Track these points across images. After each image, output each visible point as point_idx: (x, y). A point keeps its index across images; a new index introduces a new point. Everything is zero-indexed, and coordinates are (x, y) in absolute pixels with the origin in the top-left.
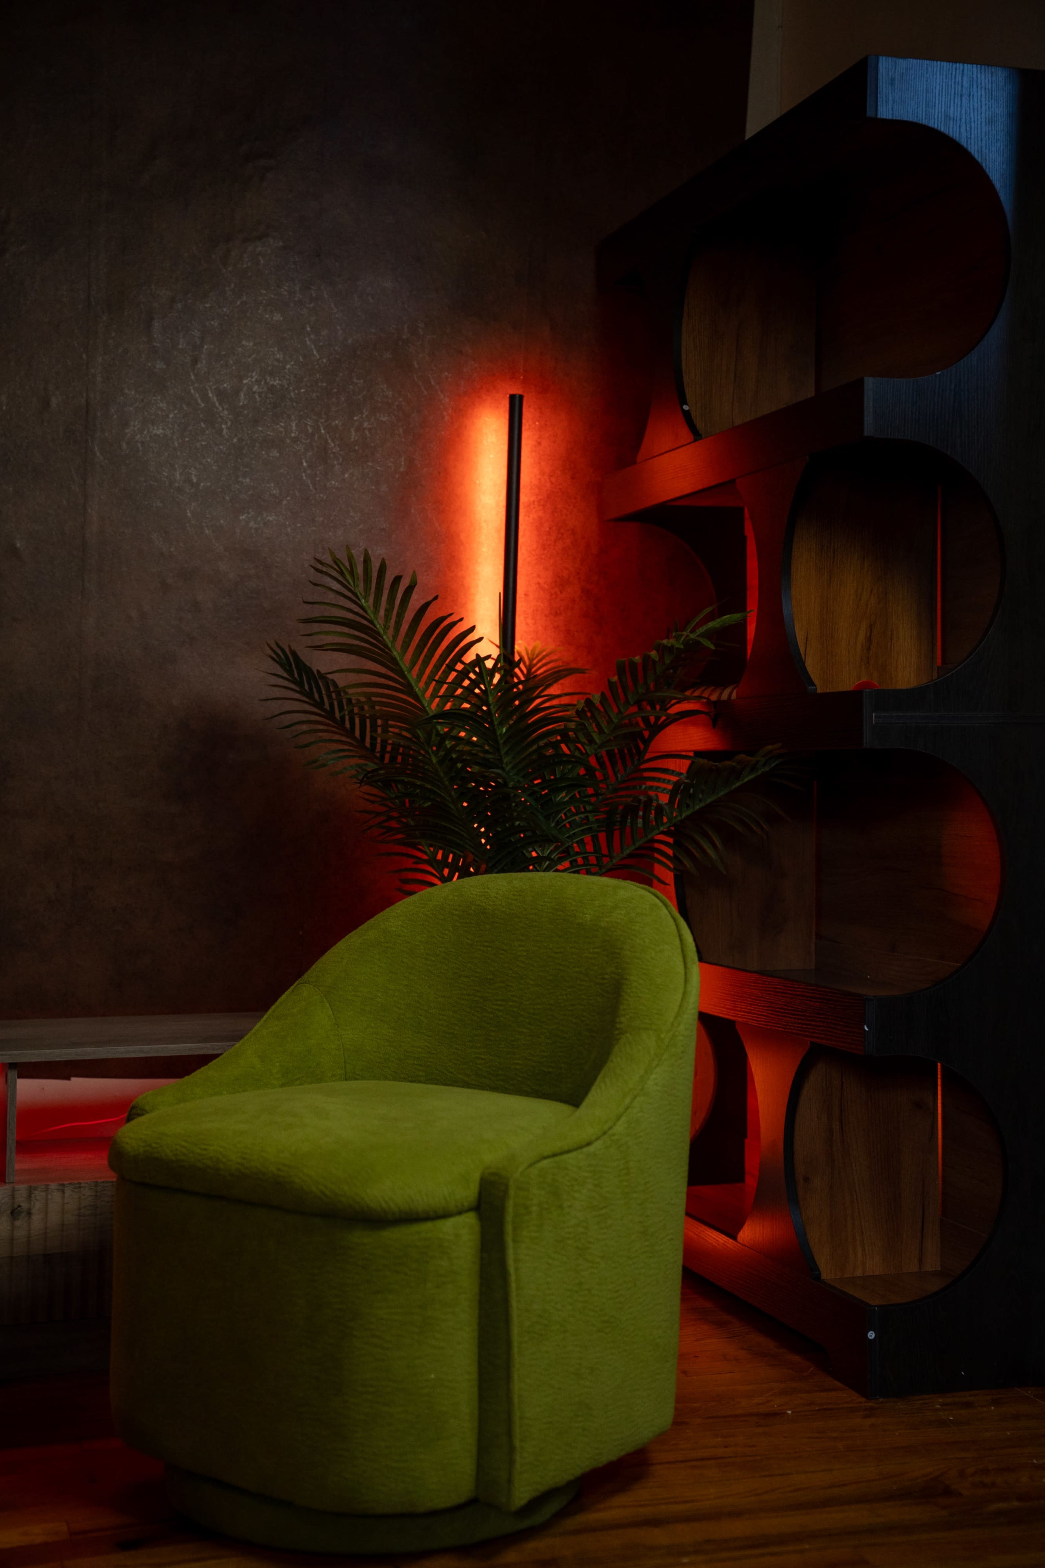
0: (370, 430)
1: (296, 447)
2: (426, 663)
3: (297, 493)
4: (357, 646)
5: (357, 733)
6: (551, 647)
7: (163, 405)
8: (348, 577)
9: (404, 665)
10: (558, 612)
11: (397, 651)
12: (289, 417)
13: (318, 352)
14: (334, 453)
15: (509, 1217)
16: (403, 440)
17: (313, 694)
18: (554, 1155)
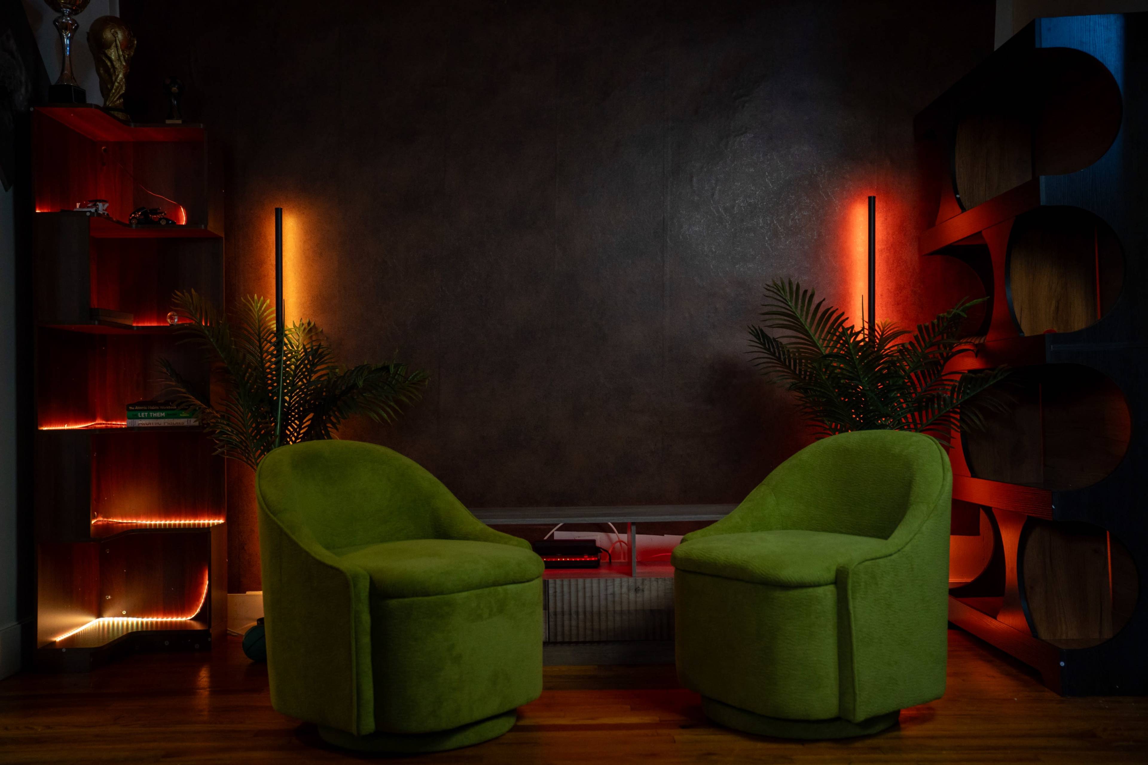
0: (799, 220)
1: (762, 231)
2: (822, 331)
3: (763, 253)
4: (789, 325)
5: (792, 368)
6: (895, 320)
7: (698, 216)
8: (782, 292)
9: (811, 332)
10: (899, 303)
11: (807, 326)
12: (759, 216)
13: (772, 184)
14: (781, 232)
15: (850, 587)
16: (816, 223)
17: (770, 349)
18: (872, 559)
